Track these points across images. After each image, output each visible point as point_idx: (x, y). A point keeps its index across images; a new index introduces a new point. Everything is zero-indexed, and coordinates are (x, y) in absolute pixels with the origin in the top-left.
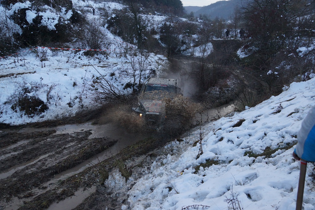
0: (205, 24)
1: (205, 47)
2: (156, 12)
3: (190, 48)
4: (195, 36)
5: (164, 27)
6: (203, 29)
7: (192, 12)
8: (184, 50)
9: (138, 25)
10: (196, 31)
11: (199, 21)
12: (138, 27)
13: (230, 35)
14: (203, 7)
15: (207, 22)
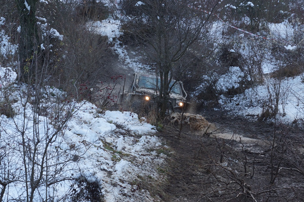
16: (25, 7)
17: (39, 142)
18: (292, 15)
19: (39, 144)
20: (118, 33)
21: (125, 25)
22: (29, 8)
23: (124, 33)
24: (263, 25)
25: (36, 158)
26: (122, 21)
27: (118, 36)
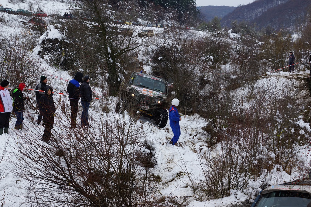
0: (245, 42)
1: (253, 90)
2: (140, 20)
3: (220, 93)
4: (227, 67)
5: (161, 51)
6: (244, 52)
7: (216, 18)
8: (206, 98)
9: (109, 48)
10: (229, 58)
11: (232, 35)
12: (109, 51)
13: (303, 64)
14: (238, 7)
15: (249, 38)
16: (110, 61)
17: (125, 124)
18: (232, 61)
19: (125, 126)
20: (151, 72)
21: (154, 68)
22: (112, 62)
23: (154, 71)
24: (218, 66)
25: (124, 132)
26: (152, 66)
27: (151, 73)
